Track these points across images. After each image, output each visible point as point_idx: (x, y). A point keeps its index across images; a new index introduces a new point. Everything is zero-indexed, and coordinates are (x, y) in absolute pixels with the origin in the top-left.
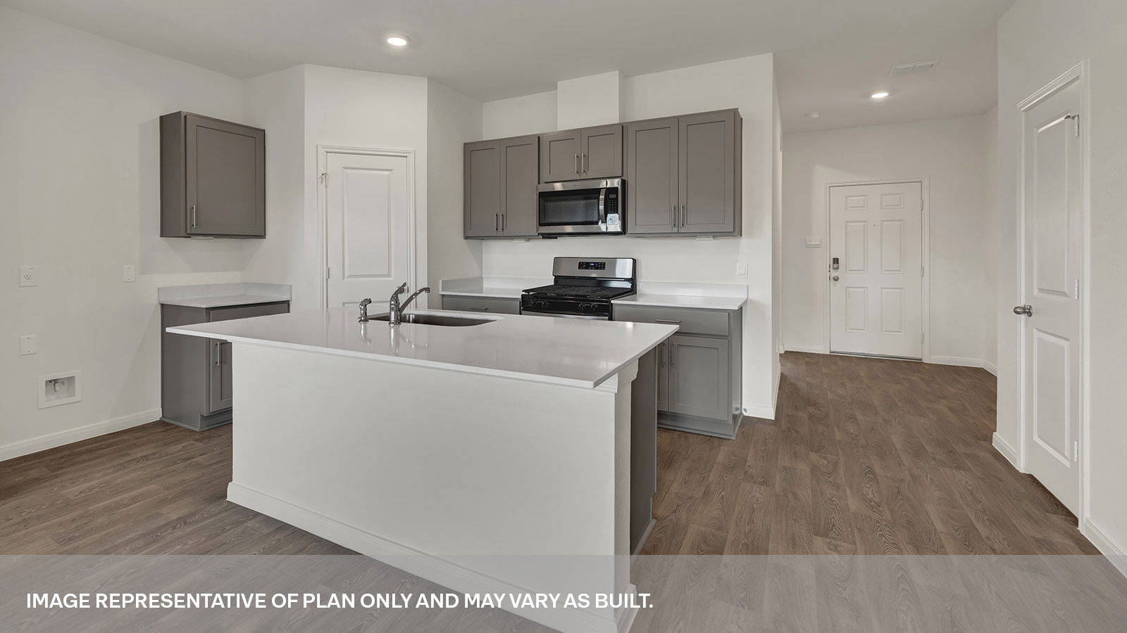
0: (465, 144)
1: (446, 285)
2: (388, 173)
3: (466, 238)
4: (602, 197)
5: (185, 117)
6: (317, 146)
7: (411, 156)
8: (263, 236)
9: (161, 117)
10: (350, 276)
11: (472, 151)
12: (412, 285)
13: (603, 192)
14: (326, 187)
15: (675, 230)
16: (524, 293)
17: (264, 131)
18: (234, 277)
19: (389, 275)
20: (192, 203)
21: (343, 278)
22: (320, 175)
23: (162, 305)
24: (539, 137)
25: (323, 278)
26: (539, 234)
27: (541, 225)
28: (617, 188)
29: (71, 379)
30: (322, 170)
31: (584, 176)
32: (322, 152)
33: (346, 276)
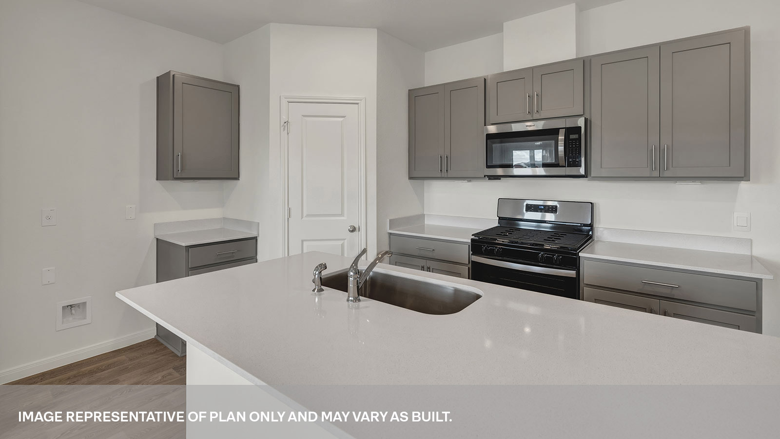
0: (409, 90)
1: (393, 223)
2: (341, 119)
3: (410, 178)
4: (561, 137)
5: (173, 75)
6: (280, 97)
7: (362, 103)
8: (237, 178)
9: (158, 77)
10: (308, 216)
11: (415, 97)
12: (362, 225)
13: (562, 132)
14: (288, 133)
15: (656, 174)
16: (473, 237)
17: (238, 86)
18: (215, 213)
19: (342, 215)
20: (178, 152)
21: (302, 218)
22: (282, 123)
23: (157, 239)
24: (485, 80)
25: (285, 216)
26: (485, 176)
27: (488, 167)
28: (581, 127)
29: (84, 304)
30: (284, 118)
31: (536, 116)
32: (284, 102)
33: (304, 215)
